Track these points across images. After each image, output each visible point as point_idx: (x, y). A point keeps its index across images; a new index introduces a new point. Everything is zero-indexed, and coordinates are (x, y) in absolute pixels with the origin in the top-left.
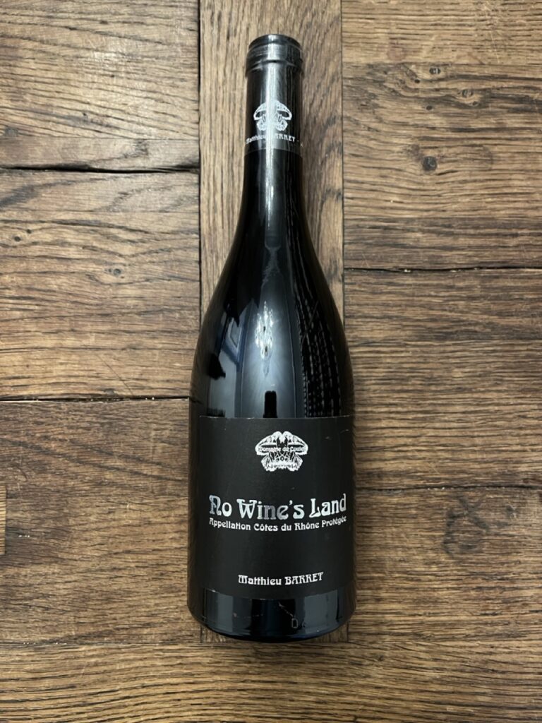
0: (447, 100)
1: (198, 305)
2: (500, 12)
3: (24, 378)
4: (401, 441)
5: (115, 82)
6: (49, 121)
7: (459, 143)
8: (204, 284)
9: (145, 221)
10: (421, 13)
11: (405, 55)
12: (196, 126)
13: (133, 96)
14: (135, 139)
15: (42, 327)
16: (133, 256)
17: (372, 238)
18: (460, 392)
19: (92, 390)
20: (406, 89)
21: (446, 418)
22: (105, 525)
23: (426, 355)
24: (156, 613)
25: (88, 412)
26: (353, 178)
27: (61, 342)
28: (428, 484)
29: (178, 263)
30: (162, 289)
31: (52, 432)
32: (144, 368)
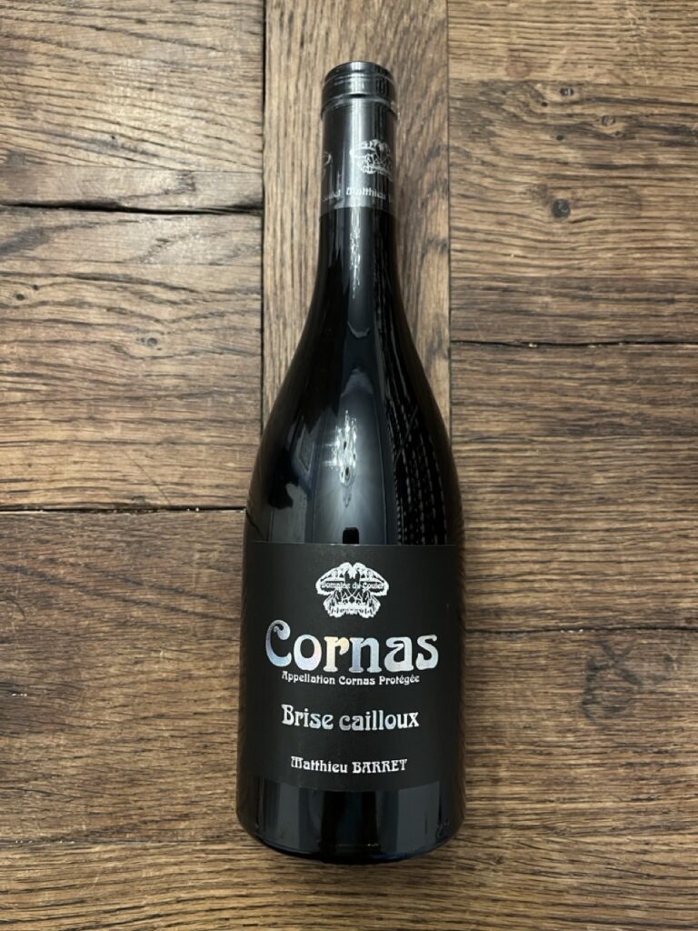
0: (582, 129)
1: (259, 386)
2: (648, 21)
3: (24, 480)
4: (526, 568)
5: (153, 97)
6: (66, 145)
7: (598, 183)
8: (268, 360)
9: (190, 276)
10: (548, 19)
11: (529, 71)
12: (259, 155)
13: (176, 115)
14: (180, 171)
15: (51, 414)
16: (174, 321)
17: (487, 302)
18: (604, 504)
19: (116, 497)
20: (531, 113)
21: (584, 538)
22: (130, 679)
23: (558, 455)
24: (197, 799)
25: (110, 527)
26: (462, 225)
27: (75, 433)
28: (561, 624)
29: (232, 332)
30: (211, 365)
31: (61, 553)
32: (186, 469)
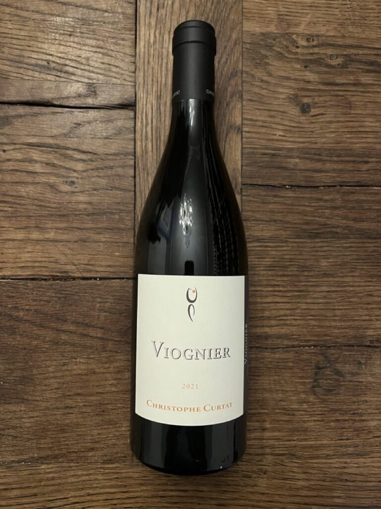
0: (319, 62)
1: (133, 209)
4: (282, 312)
5: (72, 40)
6: (21, 68)
7: (327, 94)
8: (138, 194)
9: (94, 145)
11: (289, 27)
12: (133, 75)
13: (85, 50)
14: (87, 83)
15: (14, 224)
16: (84, 171)
17: (263, 162)
18: (325, 277)
19: (52, 272)
20: (290, 52)
21: (315, 296)
22: (61, 374)
23: (301, 249)
24: (99, 440)
25: (48, 289)
26: (249, 117)
27: (28, 235)
28: (301, 344)
29: (118, 178)
30: (106, 197)
31: (21, 303)
32: (92, 256)
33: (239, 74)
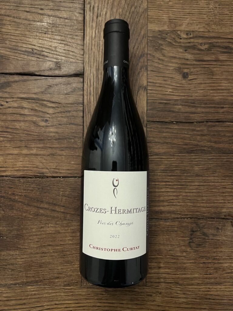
0: (194, 47)
1: (82, 136)
2: (218, 9)
3: (4, 167)
4: (171, 198)
5: (46, 36)
6: (17, 53)
7: (198, 66)
8: (85, 127)
9: (59, 98)
10: (183, 8)
11: (176, 27)
12: (82, 56)
13: (54, 42)
14: (55, 62)
15: (12, 145)
16: (53, 114)
17: (160, 108)
18: (197, 177)
19: (34, 173)
20: (176, 42)
21: (191, 188)
22: (39, 233)
24: (61, 272)
25: (32, 183)
26: (152, 81)
27: (21, 151)
28: (182, 217)
29: (73, 117)
30: (66, 129)
31: (16, 191)
32: (58, 164)
33: (146, 56)
